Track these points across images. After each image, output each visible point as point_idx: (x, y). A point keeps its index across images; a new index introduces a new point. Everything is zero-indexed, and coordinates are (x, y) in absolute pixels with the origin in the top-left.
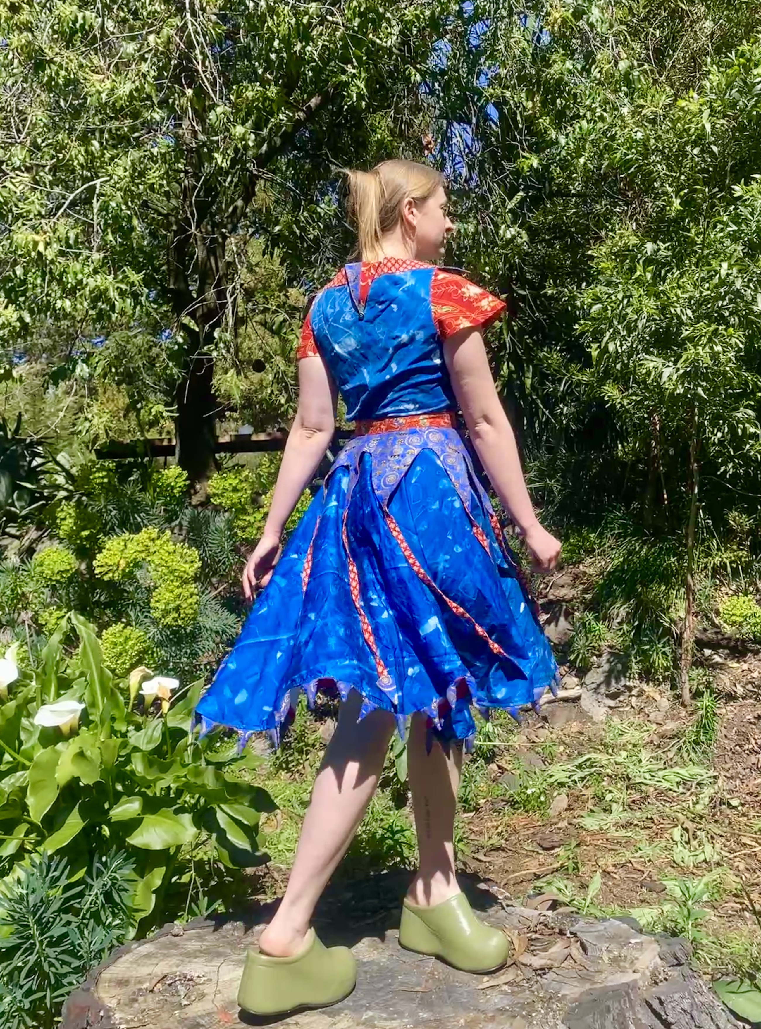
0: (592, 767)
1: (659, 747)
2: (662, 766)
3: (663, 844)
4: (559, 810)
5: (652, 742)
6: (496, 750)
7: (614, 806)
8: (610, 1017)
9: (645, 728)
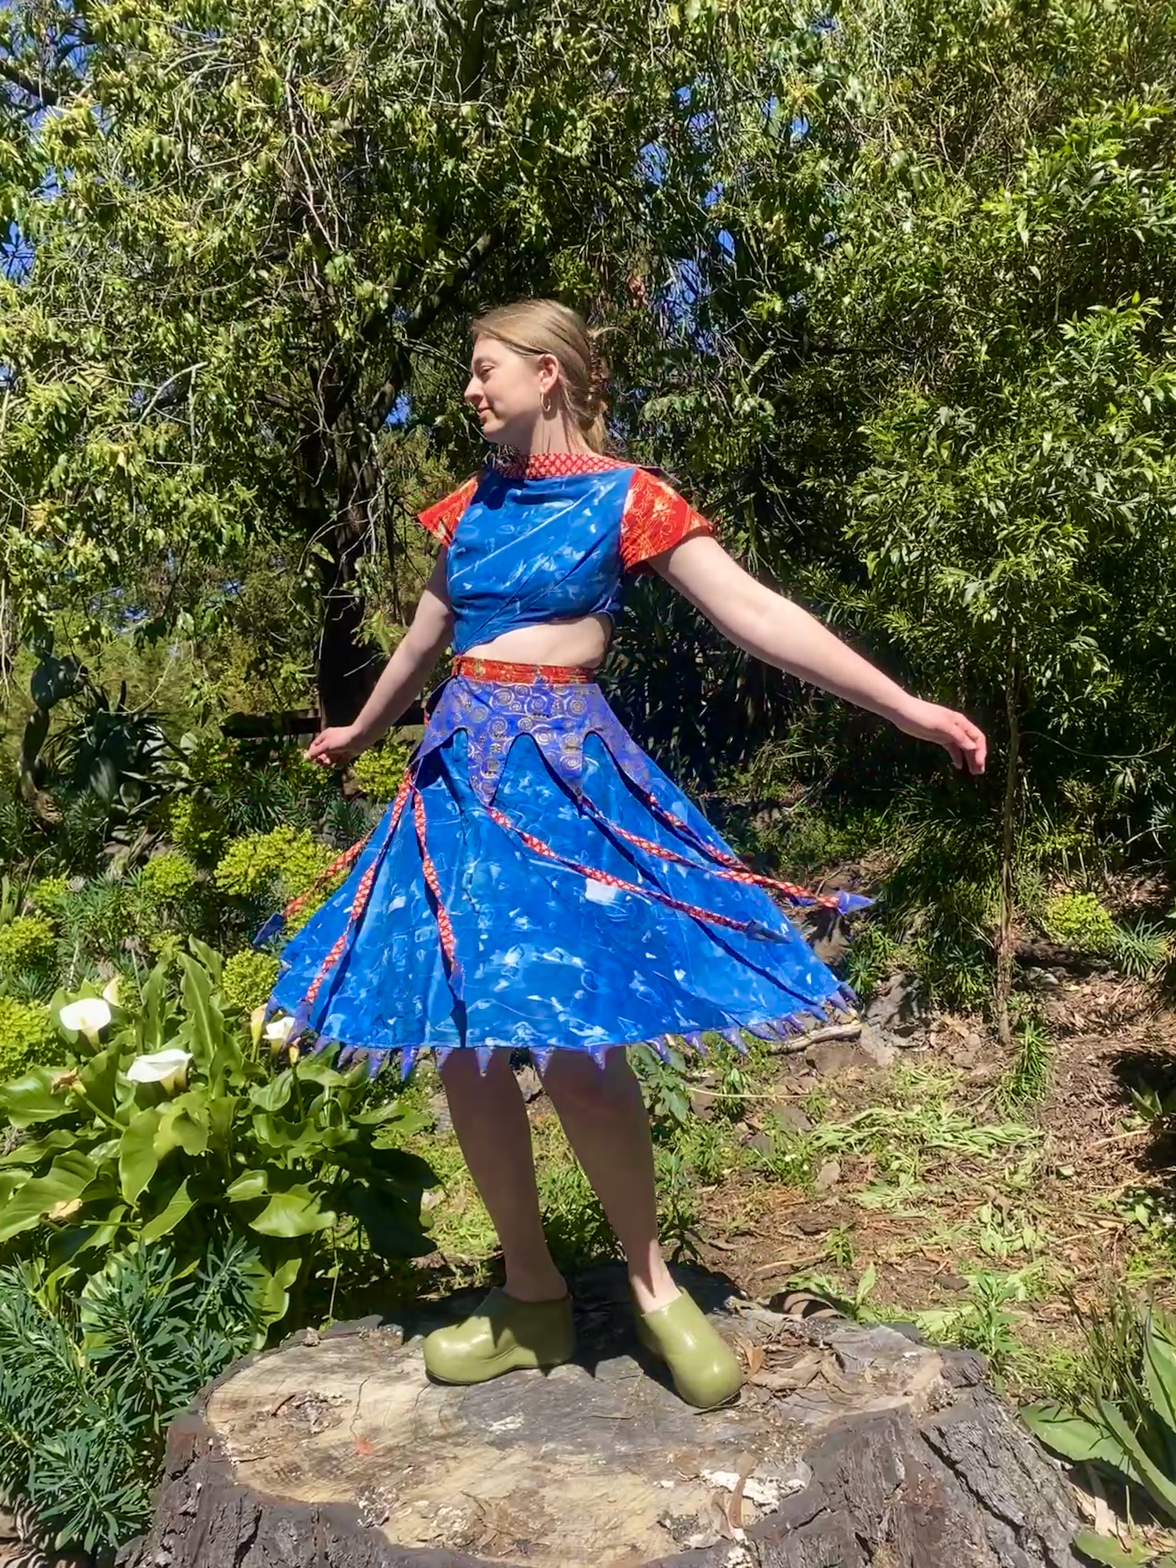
0: (874, 1125)
1: (965, 1098)
2: (968, 1123)
3: (967, 1226)
4: (829, 1182)
5: (957, 1092)
6: (745, 1104)
7: (903, 1177)
8: (870, 1452)
9: (948, 1074)
